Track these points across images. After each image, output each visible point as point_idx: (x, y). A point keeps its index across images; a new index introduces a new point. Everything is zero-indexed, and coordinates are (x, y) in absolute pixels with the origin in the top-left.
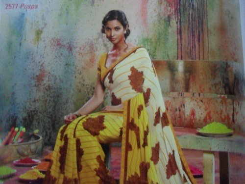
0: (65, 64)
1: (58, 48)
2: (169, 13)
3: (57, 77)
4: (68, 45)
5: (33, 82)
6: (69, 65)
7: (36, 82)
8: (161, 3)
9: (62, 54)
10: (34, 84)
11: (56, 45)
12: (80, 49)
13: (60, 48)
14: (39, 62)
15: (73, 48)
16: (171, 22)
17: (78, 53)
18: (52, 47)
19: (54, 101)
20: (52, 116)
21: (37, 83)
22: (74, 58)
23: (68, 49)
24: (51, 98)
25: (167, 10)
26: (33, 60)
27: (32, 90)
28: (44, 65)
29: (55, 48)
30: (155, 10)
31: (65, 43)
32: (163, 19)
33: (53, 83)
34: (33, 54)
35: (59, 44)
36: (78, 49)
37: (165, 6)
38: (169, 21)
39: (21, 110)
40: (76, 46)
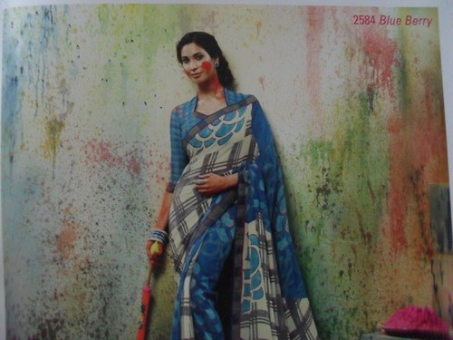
0: (122, 204)
1: (106, 166)
2: (369, 81)
3: (107, 238)
4: (129, 157)
5: (49, 252)
6: (134, 208)
7: (55, 252)
8: (352, 55)
9: (115, 182)
10: (50, 256)
11: (98, 158)
12: (161, 168)
13: (109, 166)
14: (61, 203)
15: (142, 165)
16: (374, 102)
17: (155, 179)
18: (90, 165)
19: (101, 295)
20: (98, 330)
21: (58, 256)
22: (146, 190)
23: (129, 167)
24: (95, 289)
25: (367, 73)
26: (46, 198)
27: (46, 271)
28: (72, 210)
29: (98, 166)
30: (338, 72)
31: (121, 153)
32: (356, 94)
33: (96, 252)
34: (43, 184)
35: (106, 157)
36: (153, 168)
37: (361, 63)
38: (371, 100)
39: (25, 320)
40: (148, 160)
